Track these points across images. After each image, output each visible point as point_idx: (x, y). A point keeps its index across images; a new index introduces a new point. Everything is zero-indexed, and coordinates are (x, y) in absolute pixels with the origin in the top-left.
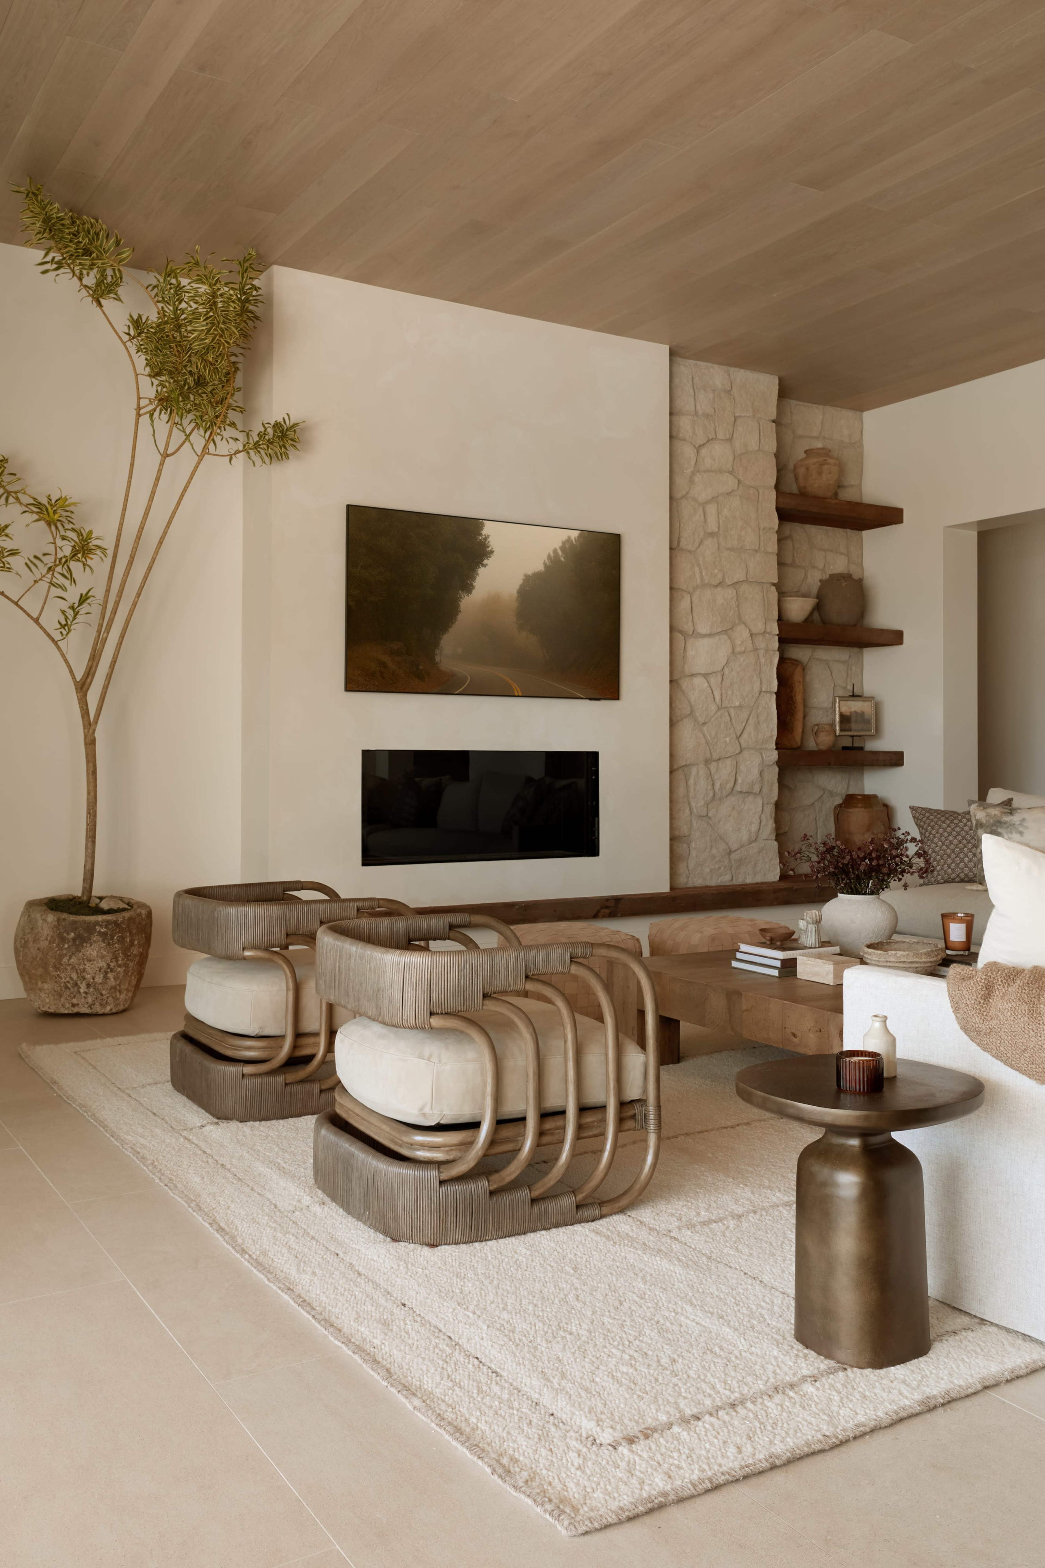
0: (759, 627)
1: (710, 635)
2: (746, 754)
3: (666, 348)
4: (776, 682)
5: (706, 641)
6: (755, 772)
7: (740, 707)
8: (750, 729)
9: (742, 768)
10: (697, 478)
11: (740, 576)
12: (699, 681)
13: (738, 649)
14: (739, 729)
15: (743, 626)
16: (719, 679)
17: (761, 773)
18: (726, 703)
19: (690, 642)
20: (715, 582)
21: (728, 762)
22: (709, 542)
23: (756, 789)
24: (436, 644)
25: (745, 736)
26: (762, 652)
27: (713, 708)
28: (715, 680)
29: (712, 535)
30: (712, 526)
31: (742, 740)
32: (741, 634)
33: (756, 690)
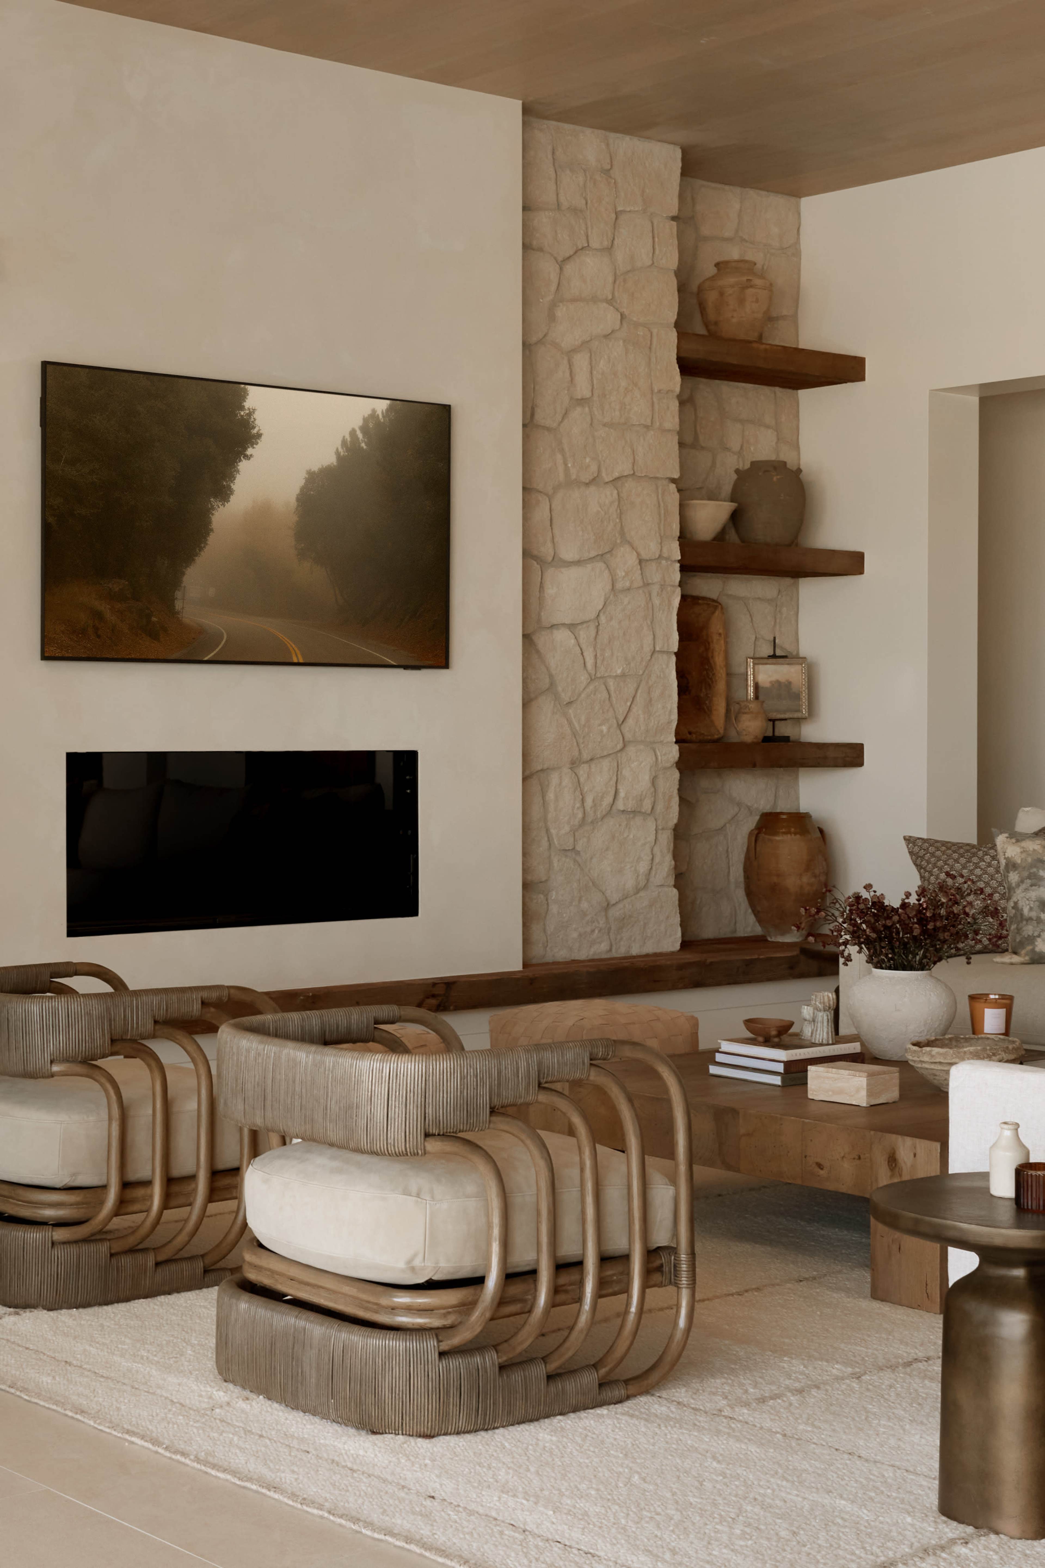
0: (651, 548)
1: (578, 563)
2: (631, 750)
3: (518, 104)
4: (676, 637)
5: (573, 573)
6: (645, 778)
7: (623, 675)
8: (638, 710)
9: (626, 772)
10: (561, 312)
11: (623, 467)
12: (562, 636)
13: (619, 585)
14: (621, 711)
15: (627, 548)
16: (593, 632)
17: (654, 781)
18: (602, 671)
19: (550, 572)
20: (586, 477)
21: (606, 764)
22: (577, 413)
23: (647, 805)
24: (175, 582)
25: (630, 721)
26: (655, 589)
27: (583, 678)
28: (586, 635)
29: (582, 402)
30: (582, 389)
31: (626, 729)
32: (626, 559)
33: (647, 649)
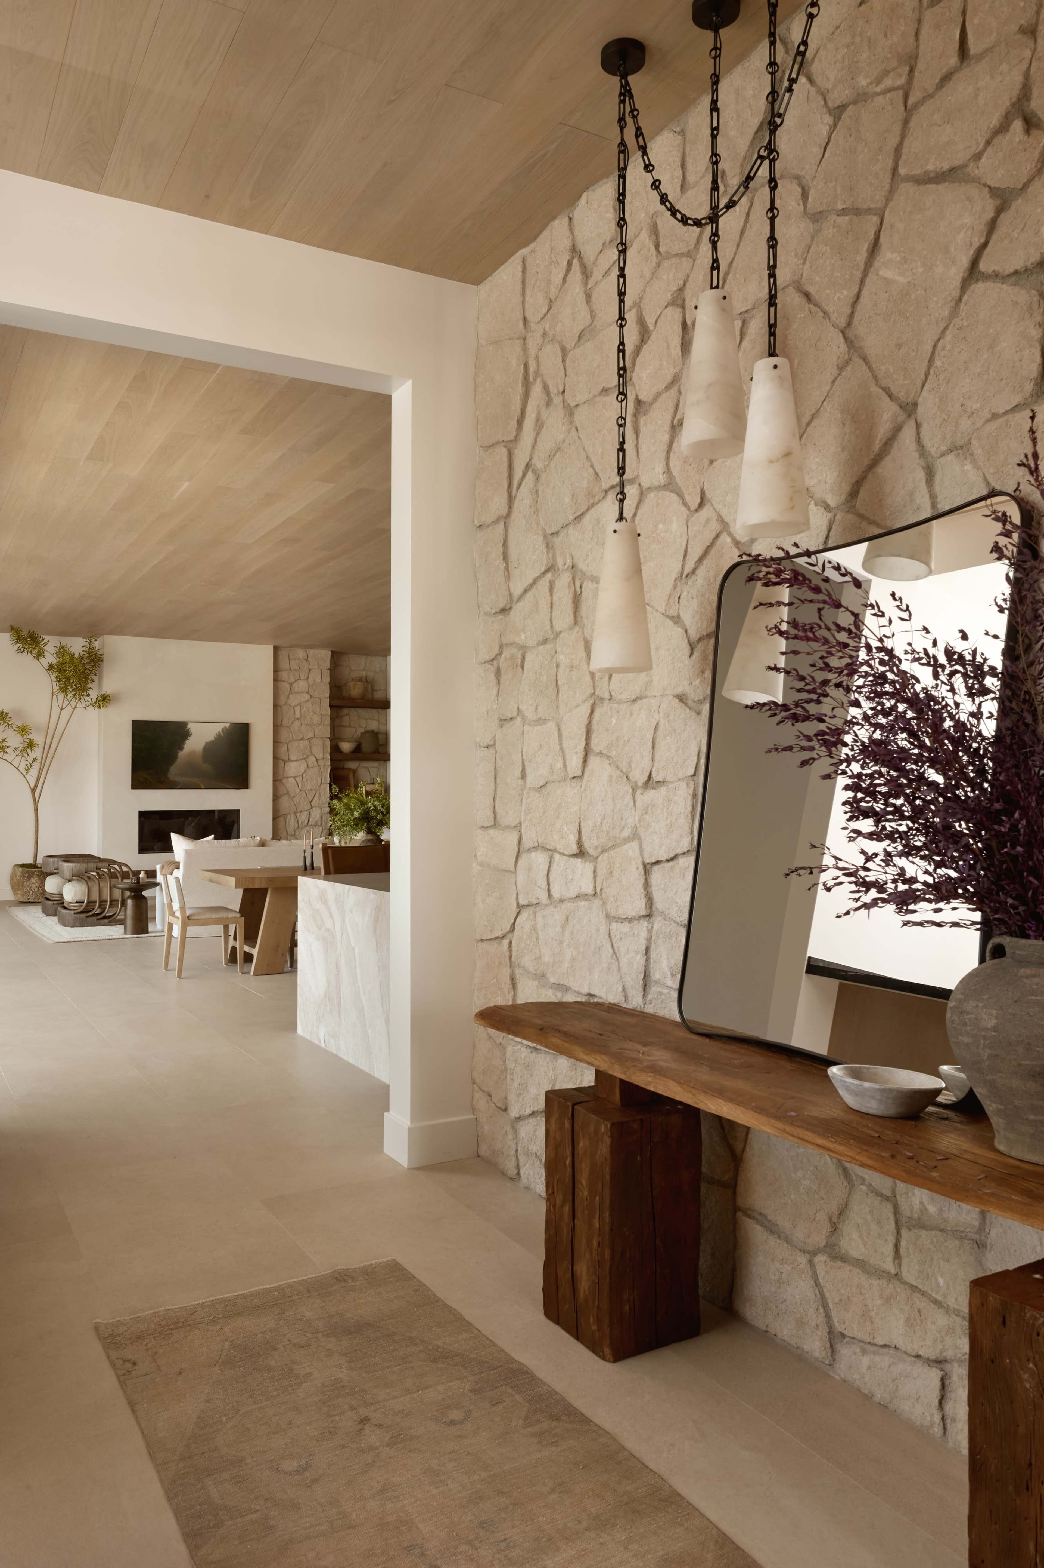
0: (320, 756)
1: (297, 760)
2: (314, 809)
3: (272, 647)
4: (329, 779)
5: (295, 763)
6: (318, 816)
7: (311, 790)
8: (316, 798)
9: (313, 815)
10: (291, 696)
11: (311, 735)
12: (291, 780)
13: (310, 766)
14: (310, 799)
15: (312, 756)
16: (301, 778)
17: (321, 817)
18: (304, 789)
19: (287, 764)
20: (299, 738)
21: (305, 812)
22: (296, 722)
23: (319, 823)
25: (314, 801)
26: (322, 767)
27: (298, 790)
28: (299, 779)
29: (298, 719)
30: (298, 715)
31: (312, 803)
32: (312, 759)
33: (319, 782)
